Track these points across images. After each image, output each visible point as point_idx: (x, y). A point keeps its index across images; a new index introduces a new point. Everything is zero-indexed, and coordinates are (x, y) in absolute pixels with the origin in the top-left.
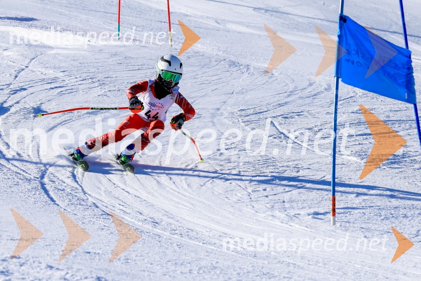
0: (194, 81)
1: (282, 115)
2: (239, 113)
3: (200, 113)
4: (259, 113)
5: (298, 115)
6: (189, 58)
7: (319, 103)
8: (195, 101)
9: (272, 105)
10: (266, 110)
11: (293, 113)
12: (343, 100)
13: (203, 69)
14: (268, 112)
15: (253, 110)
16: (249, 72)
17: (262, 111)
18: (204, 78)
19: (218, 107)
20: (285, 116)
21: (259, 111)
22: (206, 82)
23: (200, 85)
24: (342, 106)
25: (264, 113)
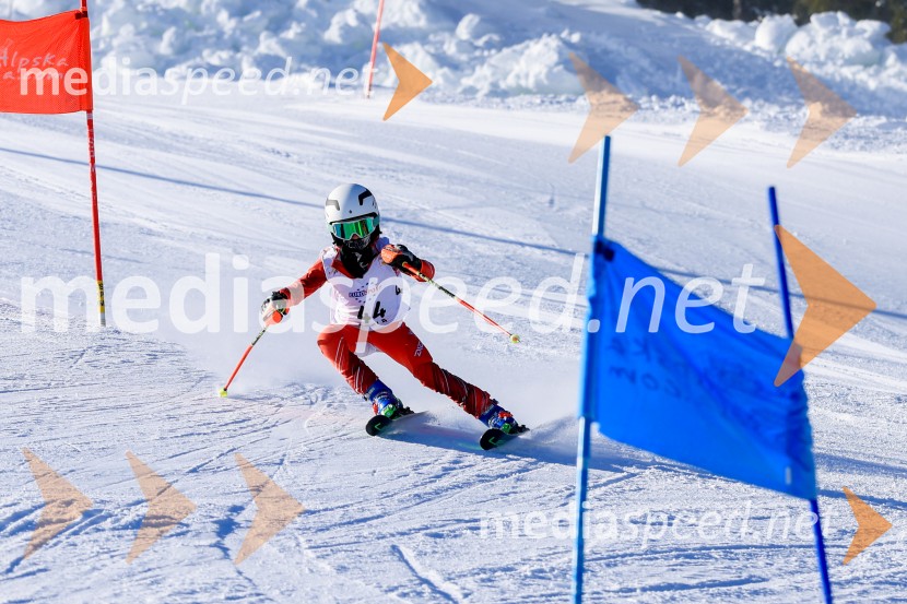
0: (168, 425)
1: (427, 528)
2: (298, 519)
3: (185, 521)
4: (358, 521)
5: (471, 528)
6: (155, 357)
7: (535, 494)
8: (170, 485)
9: (396, 497)
10: (379, 512)
11: (459, 521)
12: (605, 484)
13: (195, 390)
14: (386, 519)
15: (341, 511)
16: (329, 400)
17: (367, 514)
18: (198, 417)
19: (237, 502)
20: (434, 531)
21: (358, 516)
22: (204, 429)
23: (186, 439)
24: (602, 503)
25: (374, 522)
